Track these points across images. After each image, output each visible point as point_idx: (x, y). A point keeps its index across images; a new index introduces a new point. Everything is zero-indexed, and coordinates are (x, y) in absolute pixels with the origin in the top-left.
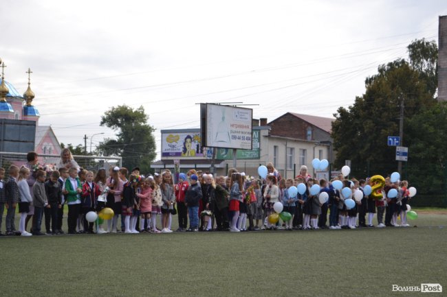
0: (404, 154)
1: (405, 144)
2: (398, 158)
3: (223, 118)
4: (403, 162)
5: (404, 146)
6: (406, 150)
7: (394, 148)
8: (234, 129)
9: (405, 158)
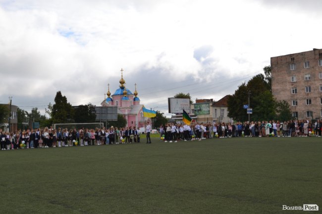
0: (251, 111)
1: (251, 107)
2: (248, 113)
3: (177, 103)
4: (251, 114)
5: (250, 108)
6: (251, 109)
7: (246, 109)
8: (182, 106)
9: (251, 113)
